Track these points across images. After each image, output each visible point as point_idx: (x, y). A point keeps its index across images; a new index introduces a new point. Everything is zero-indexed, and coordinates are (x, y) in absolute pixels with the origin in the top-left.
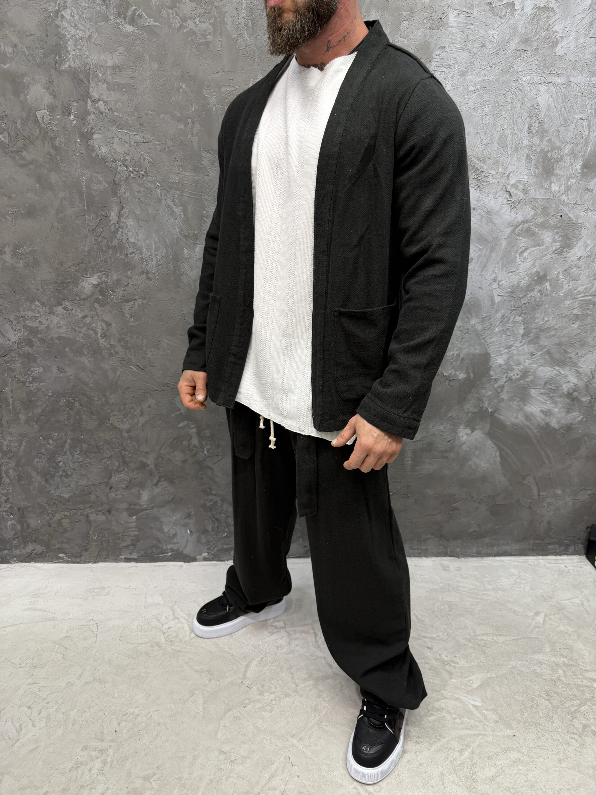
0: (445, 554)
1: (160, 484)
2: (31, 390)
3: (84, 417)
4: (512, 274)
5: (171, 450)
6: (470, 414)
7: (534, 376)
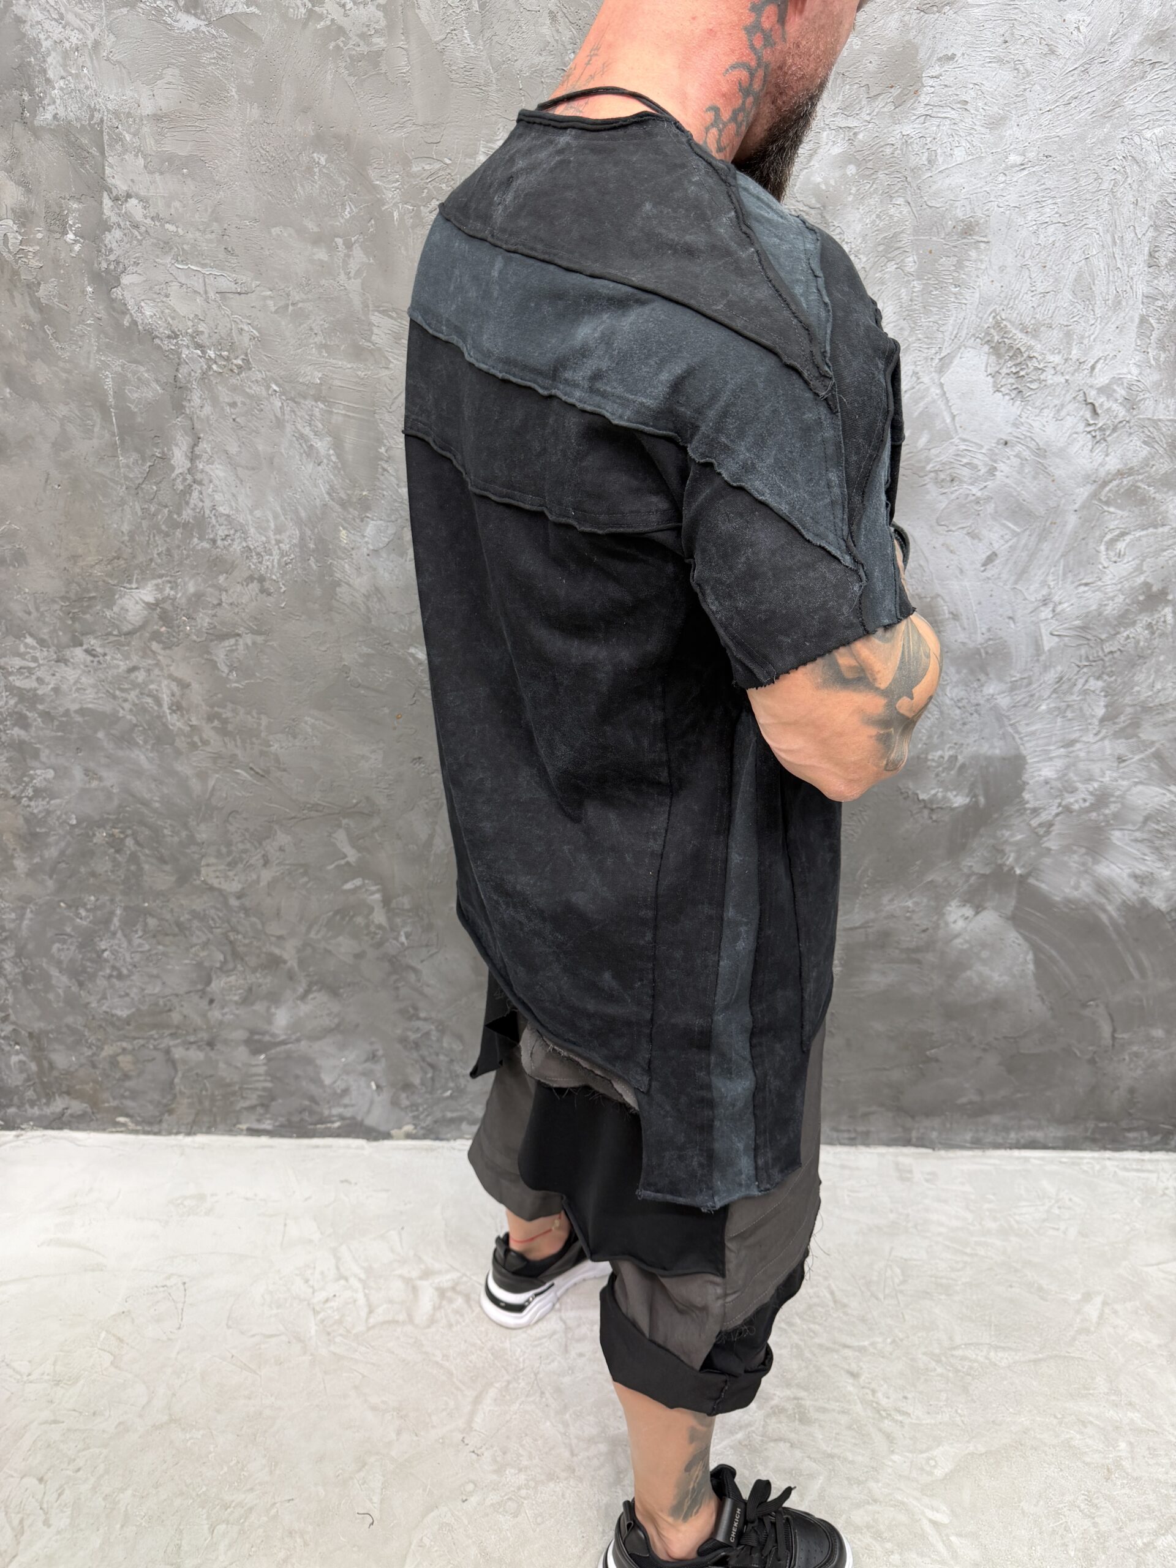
0: (907, 1143)
1: (311, 996)
2: (32, 813)
3: (146, 867)
4: (1086, 588)
5: (330, 933)
6: (973, 880)
7: (1123, 804)
